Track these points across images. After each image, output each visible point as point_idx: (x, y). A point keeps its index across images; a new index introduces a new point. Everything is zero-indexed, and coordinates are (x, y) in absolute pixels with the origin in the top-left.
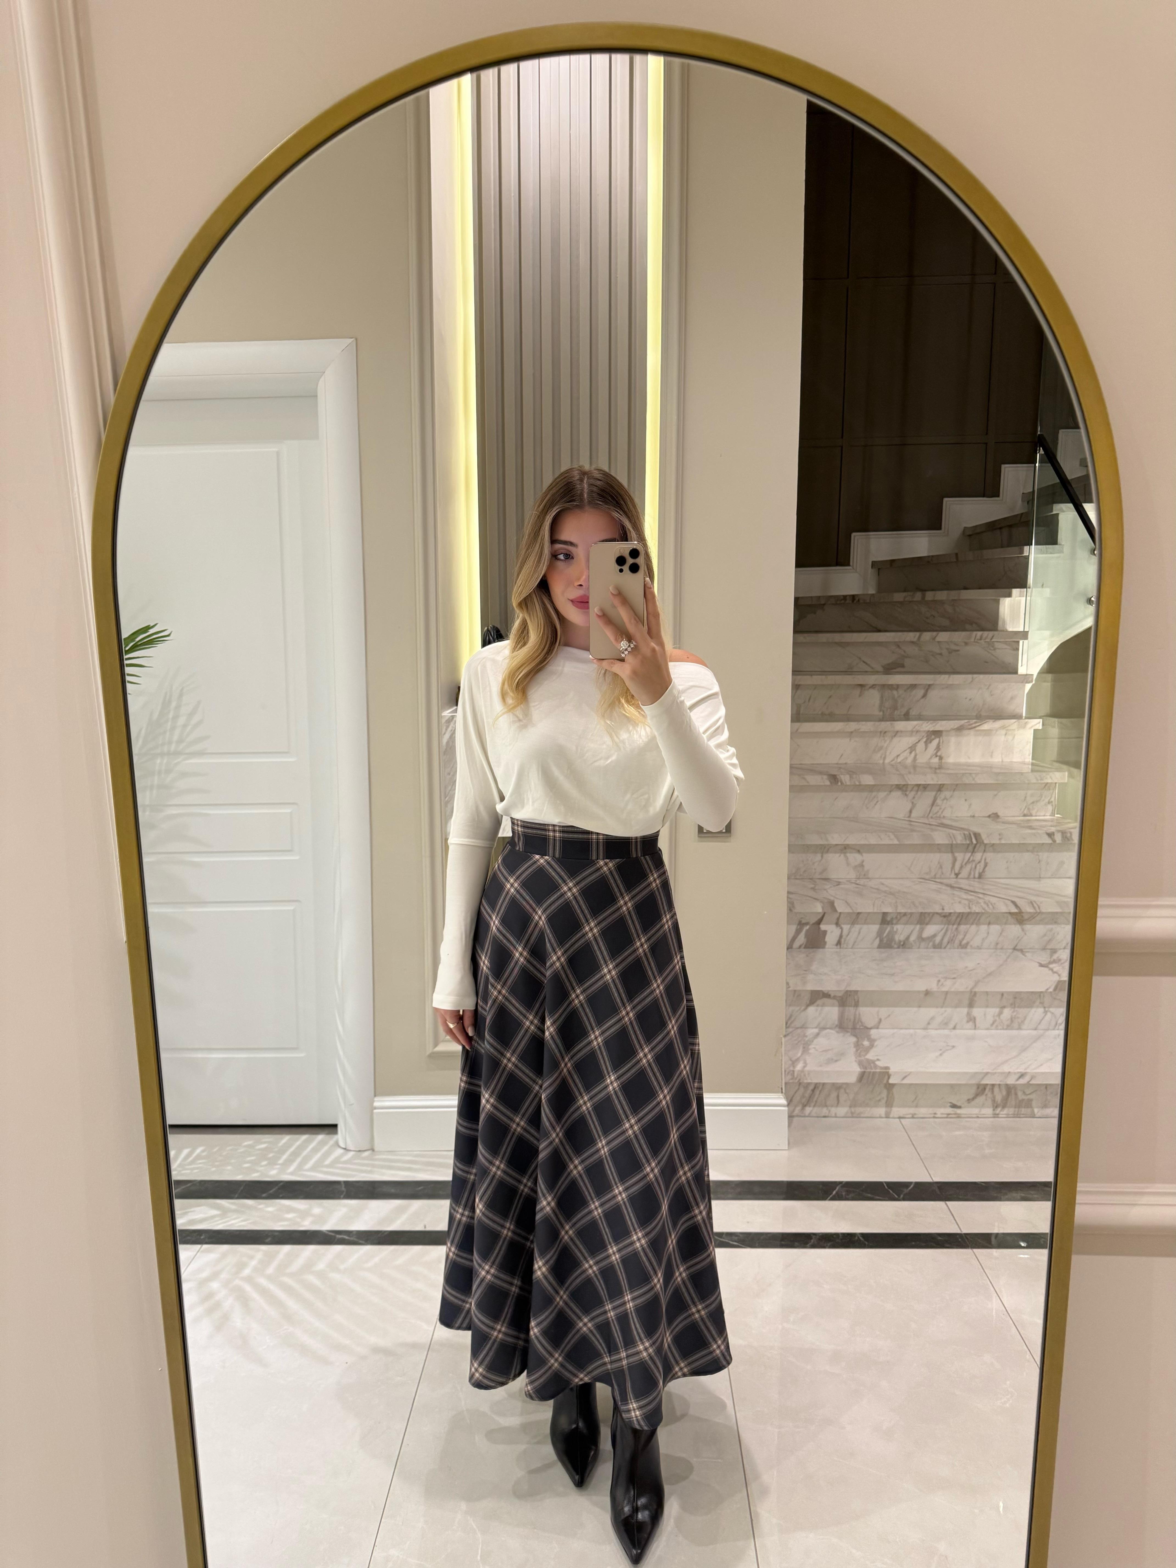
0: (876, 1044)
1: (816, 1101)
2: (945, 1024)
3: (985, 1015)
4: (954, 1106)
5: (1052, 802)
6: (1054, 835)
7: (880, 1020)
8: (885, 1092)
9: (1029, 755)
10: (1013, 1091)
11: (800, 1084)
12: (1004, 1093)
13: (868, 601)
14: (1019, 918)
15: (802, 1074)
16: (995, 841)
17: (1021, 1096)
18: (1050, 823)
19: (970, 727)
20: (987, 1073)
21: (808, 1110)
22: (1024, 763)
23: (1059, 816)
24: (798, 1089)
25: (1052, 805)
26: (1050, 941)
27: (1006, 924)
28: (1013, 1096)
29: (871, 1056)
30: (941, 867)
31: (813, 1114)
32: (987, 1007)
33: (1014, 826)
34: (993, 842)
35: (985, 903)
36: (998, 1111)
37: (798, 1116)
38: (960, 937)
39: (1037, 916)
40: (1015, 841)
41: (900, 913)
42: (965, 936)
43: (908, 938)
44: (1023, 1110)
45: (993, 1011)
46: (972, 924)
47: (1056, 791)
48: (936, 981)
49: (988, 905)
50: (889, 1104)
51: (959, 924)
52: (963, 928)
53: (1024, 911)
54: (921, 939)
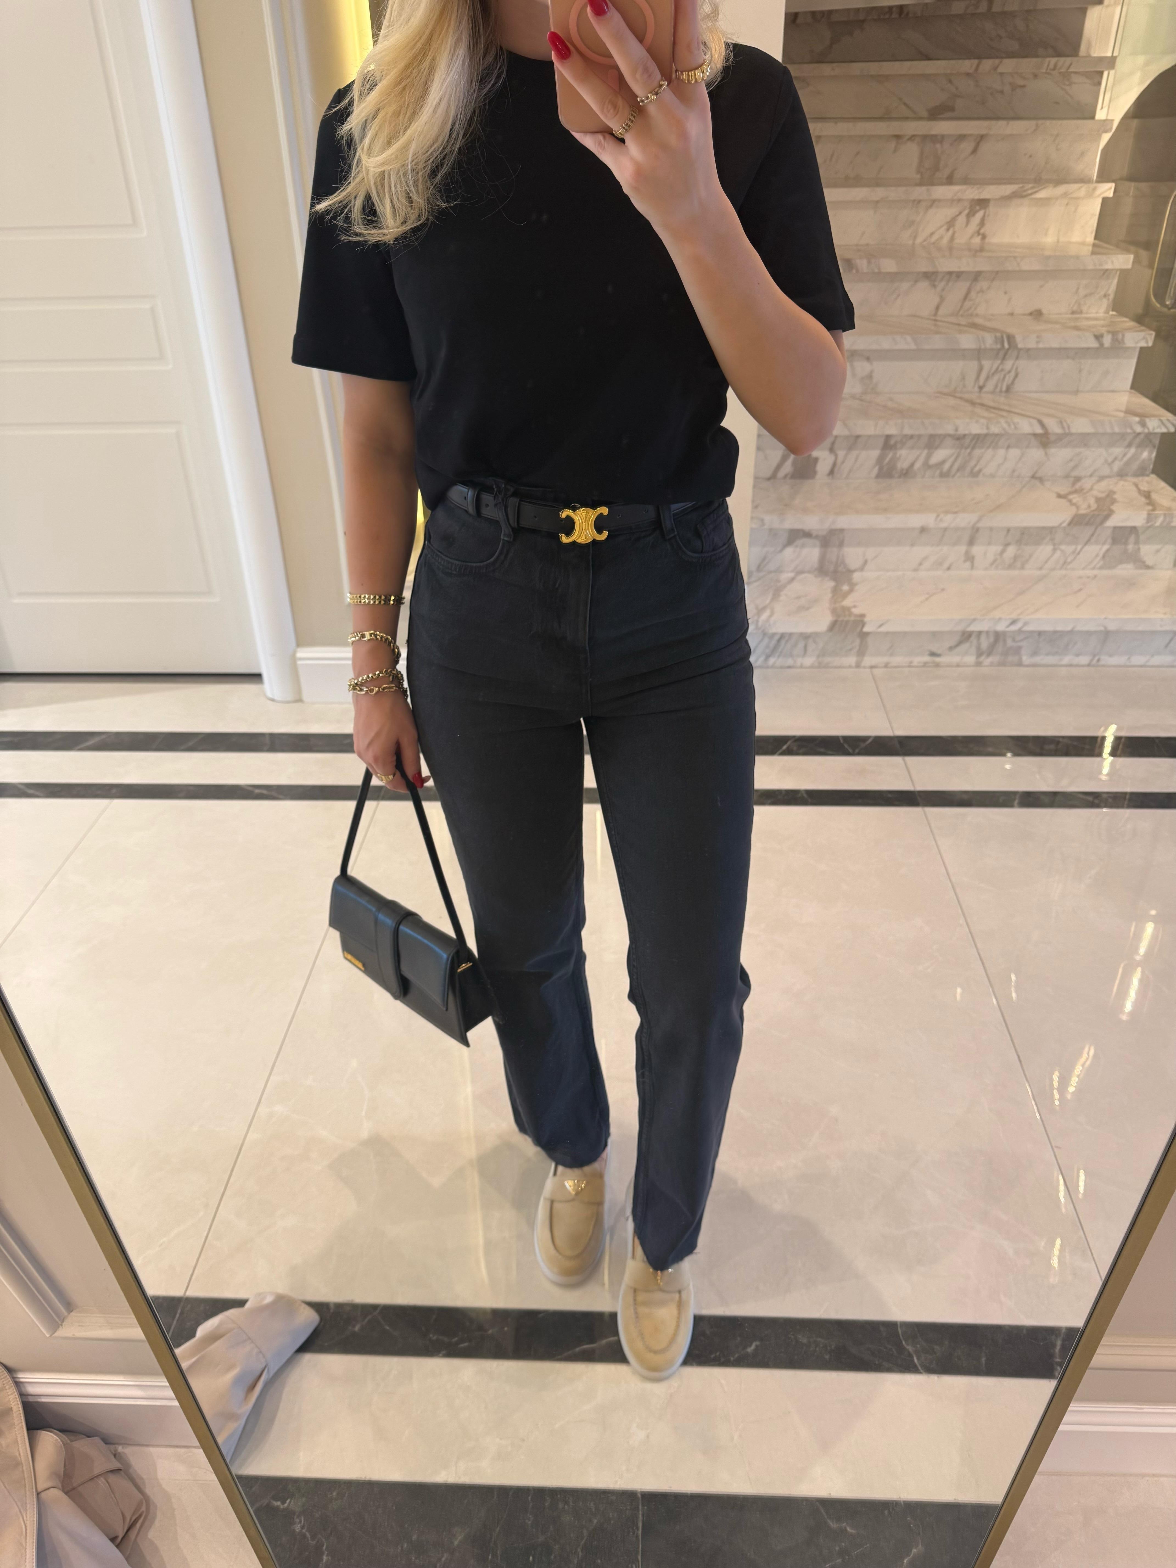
0: (857, 588)
1: (783, 650)
2: (939, 564)
3: (985, 554)
4: (933, 654)
5: (1109, 295)
6: (1102, 336)
7: (866, 562)
8: (858, 641)
9: (1092, 233)
10: (1002, 638)
11: (764, 634)
12: (992, 639)
13: (920, 15)
14: (1044, 440)
15: (769, 621)
16: (1031, 344)
17: (1010, 643)
18: (1102, 322)
19: (1025, 193)
20: (974, 620)
22: (1083, 244)
23: (1114, 313)
24: (762, 639)
25: (1108, 299)
26: (1075, 467)
27: (1028, 447)
28: (1001, 643)
29: (847, 603)
30: (963, 379)
32: (989, 544)
33: (1057, 326)
34: (1028, 346)
35: (1007, 422)
36: (982, 658)
38: (972, 463)
39: (1066, 438)
40: (1055, 345)
41: (906, 436)
42: (978, 461)
43: (912, 465)
44: (1010, 658)
45: (995, 549)
46: (988, 448)
47: (1115, 281)
48: (934, 515)
49: (1009, 425)
50: (861, 653)
51: (973, 448)
52: (977, 452)
53: (1050, 431)
54: (927, 466)
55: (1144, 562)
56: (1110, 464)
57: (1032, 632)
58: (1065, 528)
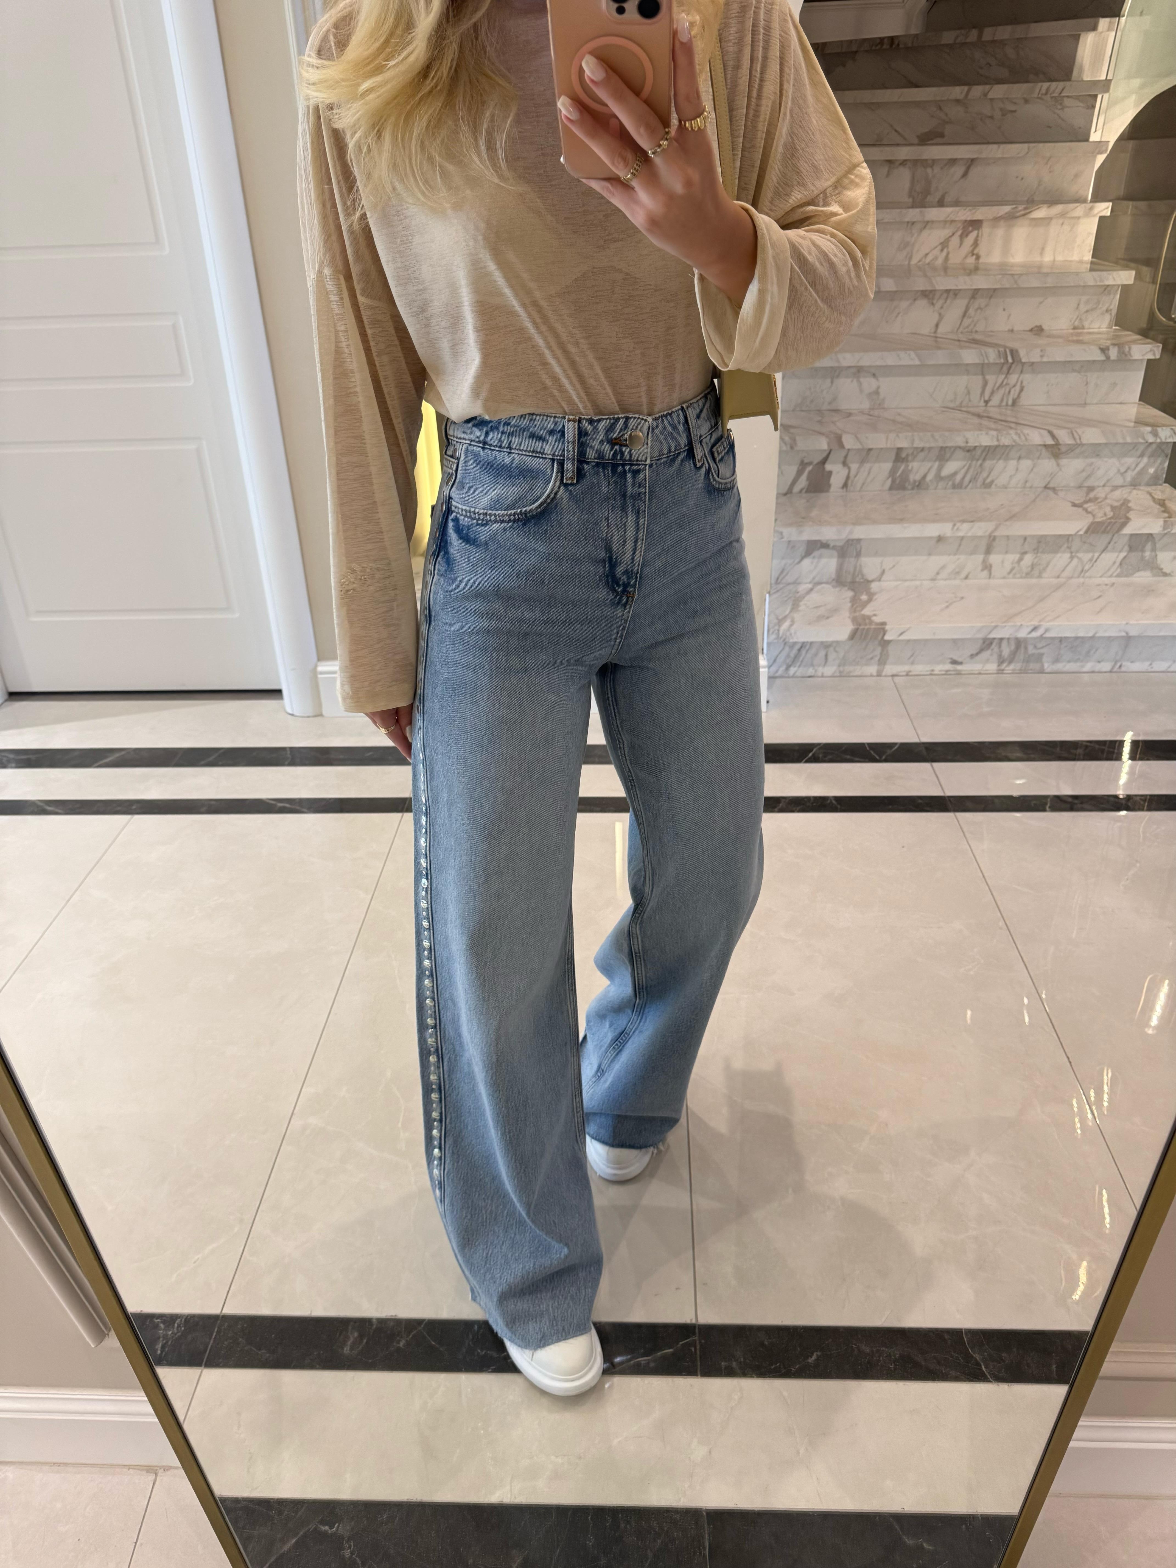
0: (876, 597)
1: (802, 661)
2: (956, 573)
3: (1003, 562)
4: (954, 662)
5: (1111, 310)
6: (1107, 349)
7: (883, 572)
8: (879, 650)
9: (1090, 251)
10: (1023, 645)
11: (785, 644)
12: (1013, 647)
13: (909, 44)
14: (1055, 450)
15: (788, 633)
16: (1035, 358)
17: (1031, 650)
18: (1105, 336)
19: (1018, 214)
20: (996, 626)
21: (792, 670)
22: (1082, 261)
23: (1117, 328)
24: (783, 649)
25: (1111, 314)
26: (1088, 477)
27: (1038, 458)
28: (1022, 650)
29: (867, 611)
30: (969, 393)
31: (798, 674)
32: (1007, 552)
33: (1060, 341)
34: (1033, 360)
35: (1016, 433)
36: (1004, 665)
37: (781, 677)
38: (985, 474)
39: (1077, 448)
40: (1062, 359)
41: (916, 448)
42: (990, 473)
43: (924, 477)
44: (1032, 666)
45: (1012, 557)
46: (1000, 459)
47: (1118, 296)
48: (950, 525)
49: (1020, 437)
50: (882, 662)
51: (984, 460)
52: (988, 464)
53: (1061, 442)
54: (939, 478)
55: (1161, 569)
56: (1122, 474)
57: (1053, 638)
58: (1081, 535)
